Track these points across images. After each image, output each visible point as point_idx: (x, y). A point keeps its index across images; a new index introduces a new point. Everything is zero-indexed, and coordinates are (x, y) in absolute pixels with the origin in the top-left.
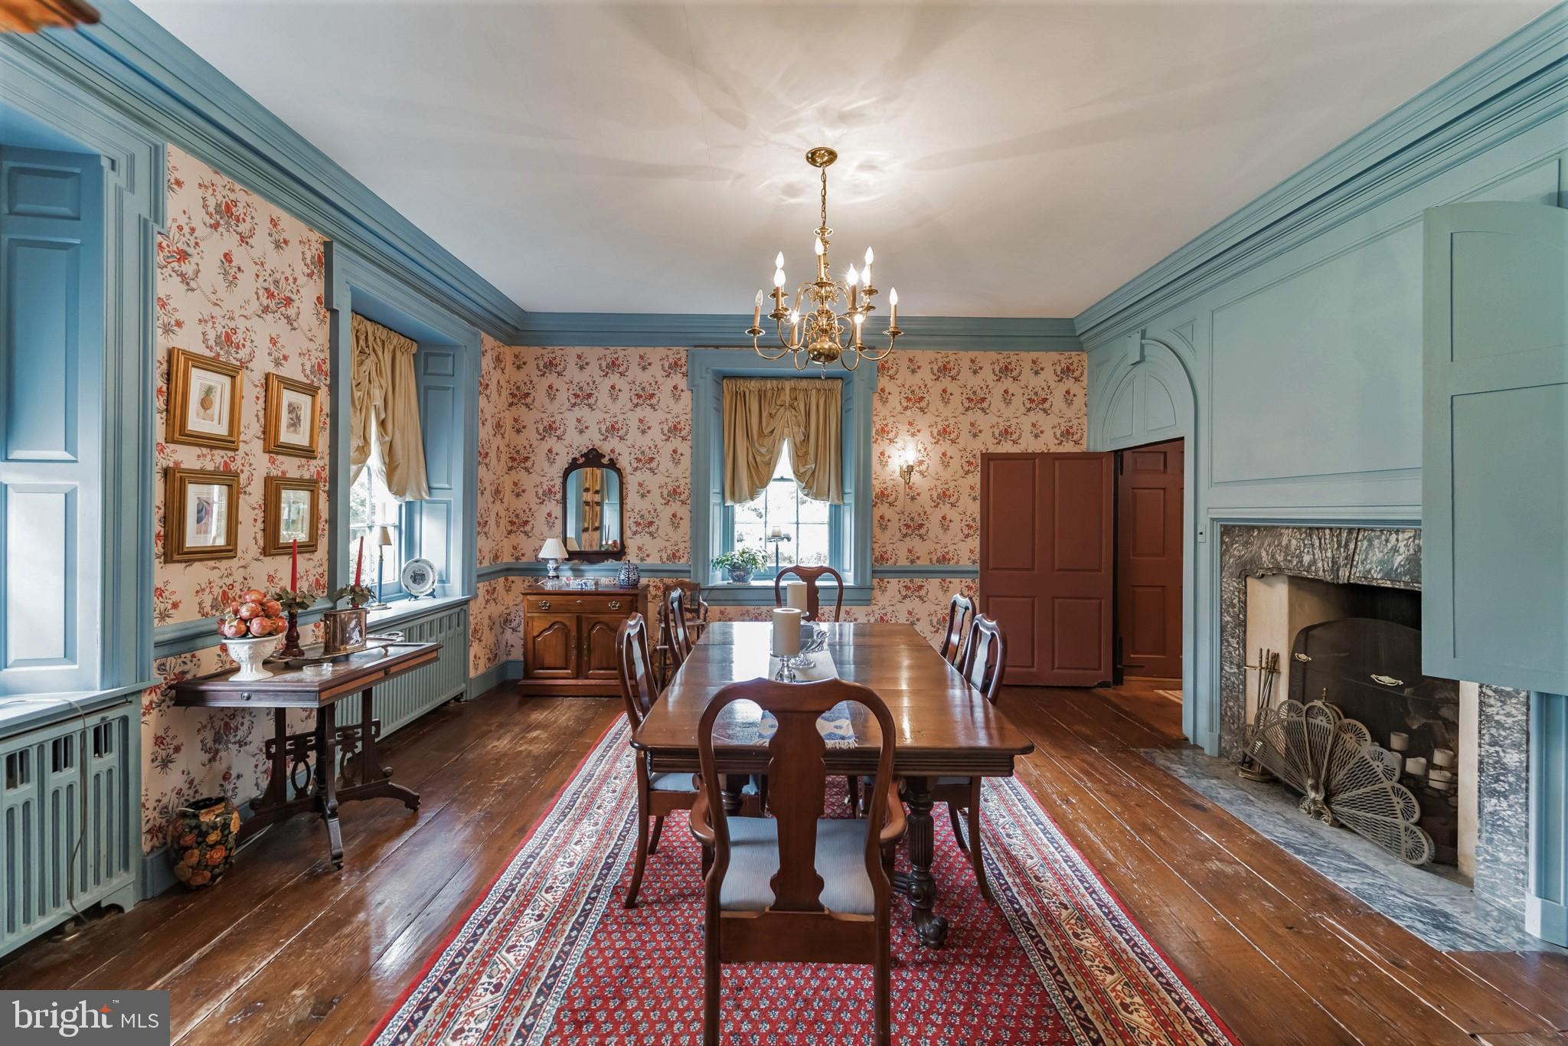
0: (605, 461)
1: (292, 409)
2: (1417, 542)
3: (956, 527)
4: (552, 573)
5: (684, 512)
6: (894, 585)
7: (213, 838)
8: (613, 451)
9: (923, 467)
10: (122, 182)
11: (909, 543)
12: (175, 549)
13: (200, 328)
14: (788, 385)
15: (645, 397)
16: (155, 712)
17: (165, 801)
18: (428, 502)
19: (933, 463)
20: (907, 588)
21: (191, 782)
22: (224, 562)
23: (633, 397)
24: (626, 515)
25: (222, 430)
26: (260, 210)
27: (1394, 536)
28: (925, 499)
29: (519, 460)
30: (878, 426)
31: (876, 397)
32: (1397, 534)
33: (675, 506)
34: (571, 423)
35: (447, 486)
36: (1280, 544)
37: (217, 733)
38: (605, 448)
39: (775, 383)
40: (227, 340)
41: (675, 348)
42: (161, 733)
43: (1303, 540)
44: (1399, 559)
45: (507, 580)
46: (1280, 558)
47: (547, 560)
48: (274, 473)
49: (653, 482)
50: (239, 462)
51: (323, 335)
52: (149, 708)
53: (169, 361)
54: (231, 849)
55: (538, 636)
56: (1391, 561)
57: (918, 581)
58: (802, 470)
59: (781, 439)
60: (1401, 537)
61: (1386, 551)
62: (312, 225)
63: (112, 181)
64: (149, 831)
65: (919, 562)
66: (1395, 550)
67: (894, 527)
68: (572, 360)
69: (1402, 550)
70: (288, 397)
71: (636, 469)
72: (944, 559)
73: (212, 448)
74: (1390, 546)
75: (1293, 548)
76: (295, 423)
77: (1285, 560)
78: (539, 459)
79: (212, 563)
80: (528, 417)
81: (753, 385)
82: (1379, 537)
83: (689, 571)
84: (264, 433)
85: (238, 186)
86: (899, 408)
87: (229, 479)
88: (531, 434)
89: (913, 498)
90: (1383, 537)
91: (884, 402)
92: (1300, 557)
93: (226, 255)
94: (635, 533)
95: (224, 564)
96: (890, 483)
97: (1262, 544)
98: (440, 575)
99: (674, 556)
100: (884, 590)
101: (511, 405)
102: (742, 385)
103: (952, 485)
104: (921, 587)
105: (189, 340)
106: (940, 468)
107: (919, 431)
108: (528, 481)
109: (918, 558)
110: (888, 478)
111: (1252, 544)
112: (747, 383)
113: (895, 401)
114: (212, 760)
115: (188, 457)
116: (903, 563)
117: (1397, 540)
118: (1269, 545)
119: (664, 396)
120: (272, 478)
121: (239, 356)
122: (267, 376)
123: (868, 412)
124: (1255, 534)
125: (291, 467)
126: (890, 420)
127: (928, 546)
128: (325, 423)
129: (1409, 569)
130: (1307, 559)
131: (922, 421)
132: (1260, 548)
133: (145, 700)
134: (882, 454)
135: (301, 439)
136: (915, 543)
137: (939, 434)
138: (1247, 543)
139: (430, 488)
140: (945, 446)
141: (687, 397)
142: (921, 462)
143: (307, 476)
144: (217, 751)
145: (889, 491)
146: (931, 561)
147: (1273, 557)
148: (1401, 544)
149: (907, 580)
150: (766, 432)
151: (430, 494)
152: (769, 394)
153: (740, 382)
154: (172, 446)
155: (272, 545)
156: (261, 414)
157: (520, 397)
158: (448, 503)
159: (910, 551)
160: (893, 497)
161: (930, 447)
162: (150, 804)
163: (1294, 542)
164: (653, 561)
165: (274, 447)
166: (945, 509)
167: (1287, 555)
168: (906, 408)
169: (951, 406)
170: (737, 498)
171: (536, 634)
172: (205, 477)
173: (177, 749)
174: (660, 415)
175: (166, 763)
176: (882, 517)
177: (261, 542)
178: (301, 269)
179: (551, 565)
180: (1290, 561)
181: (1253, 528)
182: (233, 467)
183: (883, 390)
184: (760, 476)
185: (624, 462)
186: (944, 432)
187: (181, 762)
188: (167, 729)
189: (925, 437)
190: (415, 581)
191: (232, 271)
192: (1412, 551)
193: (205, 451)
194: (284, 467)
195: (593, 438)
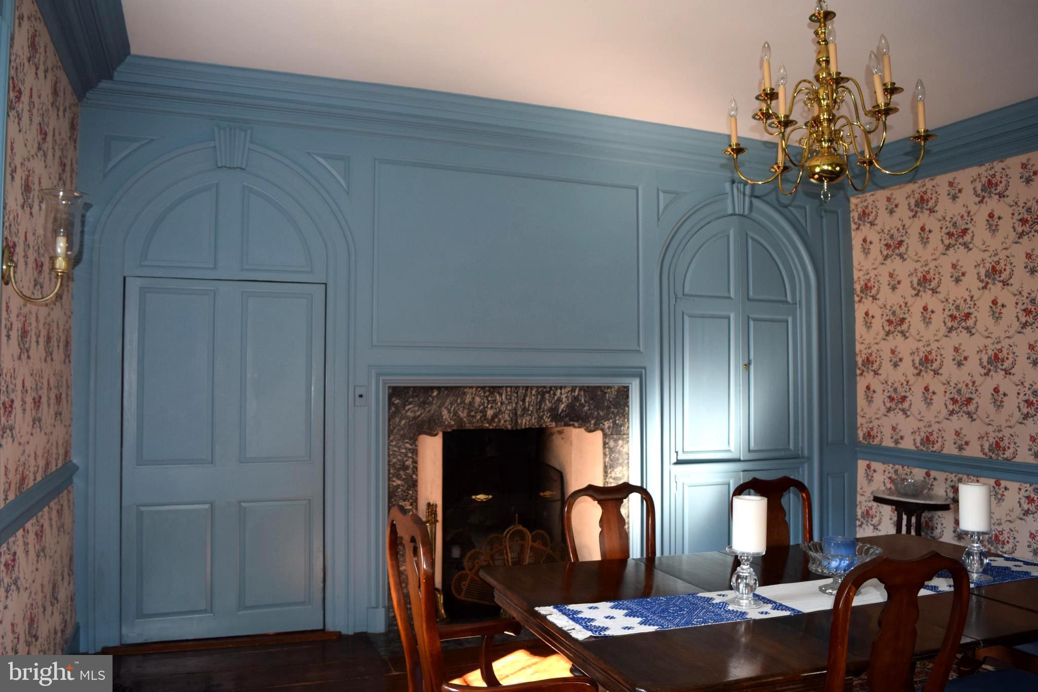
2: (573, 394)
27: (559, 391)
32: (561, 389)
36: (463, 402)
43: (487, 397)
44: (562, 406)
46: (463, 414)
56: (556, 408)
60: (563, 391)
61: (553, 402)
66: (560, 400)
69: (564, 400)
74: (556, 398)
75: (476, 405)
77: (469, 415)
82: (549, 392)
90: (552, 392)
92: (484, 412)
97: (443, 403)
111: (431, 404)
117: (561, 393)
118: (451, 404)
124: (435, 394)
129: (568, 413)
130: (490, 413)
132: (440, 407)
138: (424, 403)
147: (455, 413)
148: (564, 396)
163: (478, 399)
167: (470, 411)
180: (473, 416)
181: (432, 388)
192: (570, 400)
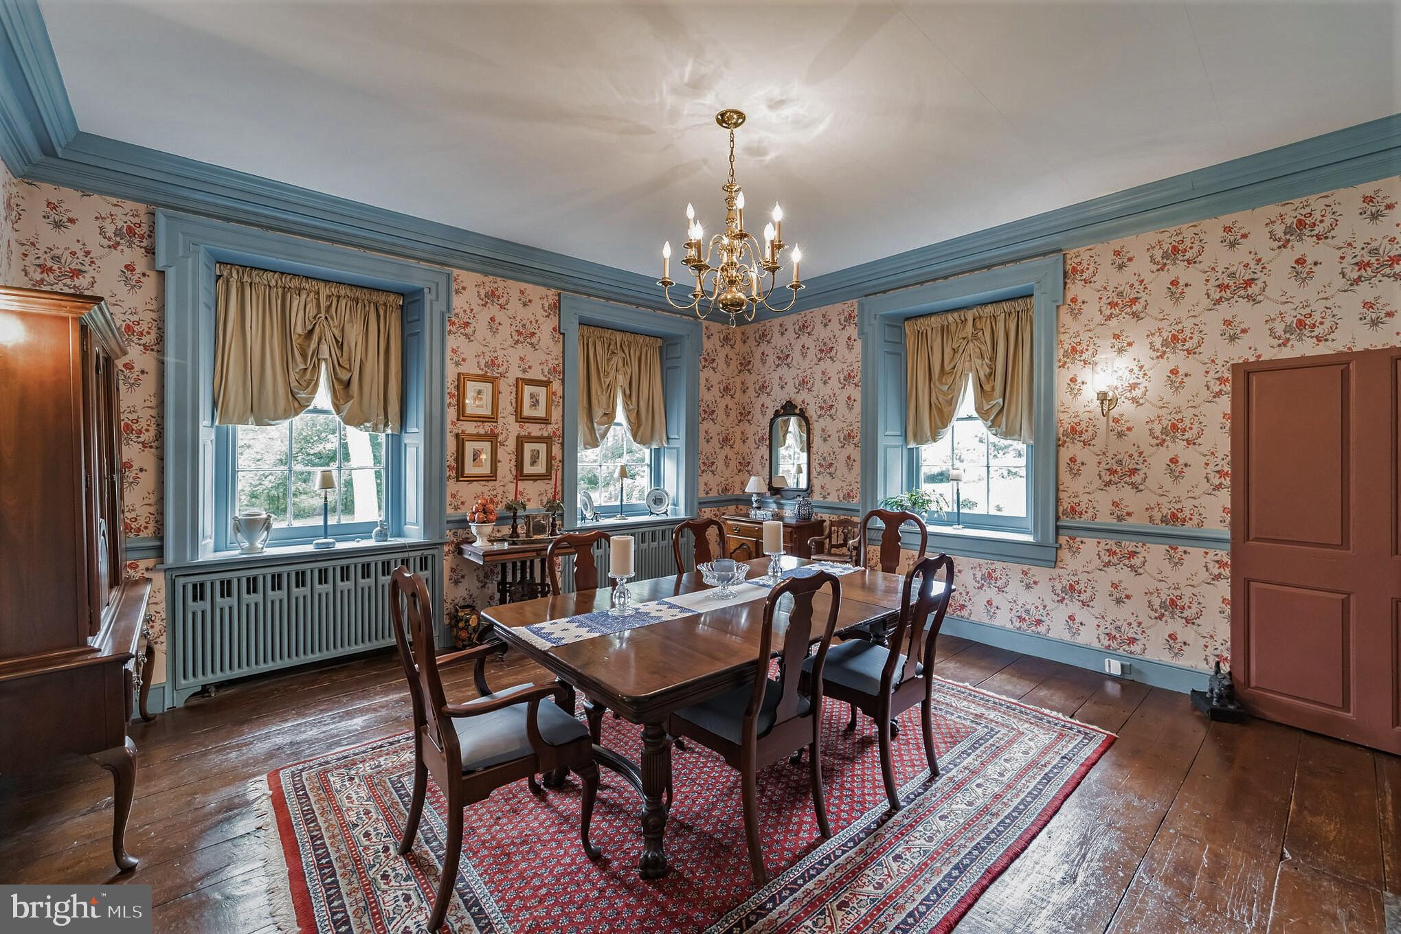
0: (797, 411)
1: (532, 396)
3: (1195, 474)
4: (755, 505)
5: (856, 454)
6: (1090, 547)
7: (461, 624)
8: (803, 402)
9: (1137, 393)
10: (433, 296)
11: (1113, 493)
12: (460, 474)
13: (476, 360)
14: (970, 315)
15: (826, 351)
16: (451, 555)
17: (456, 601)
18: (668, 448)
19: (1155, 384)
20: (1111, 552)
21: (471, 596)
22: (491, 482)
23: (818, 352)
24: (813, 457)
25: (488, 412)
26: (512, 288)
28: (1140, 436)
29: (744, 415)
30: (1066, 346)
31: (1064, 310)
33: (850, 449)
34: (776, 381)
35: (677, 437)
37: (486, 573)
38: (798, 400)
39: (956, 315)
40: (492, 364)
41: (849, 302)
42: (454, 567)
45: (737, 508)
47: (751, 495)
48: (523, 434)
49: (833, 427)
50: (500, 428)
51: (557, 350)
52: (448, 553)
53: (459, 380)
54: (471, 634)
55: (733, 552)
57: (1129, 545)
58: (986, 407)
59: (964, 376)
62: (549, 286)
63: (428, 298)
64: (448, 614)
65: (1131, 520)
67: (1091, 471)
68: (776, 329)
70: (528, 390)
71: (820, 417)
72: (1174, 518)
73: (483, 422)
76: (535, 404)
78: (756, 412)
79: (483, 483)
80: (750, 379)
81: (935, 322)
83: (858, 511)
84: (515, 411)
85: (499, 279)
86: (1099, 318)
87: (492, 438)
88: (751, 393)
89: (1120, 435)
91: (1075, 314)
93: (491, 319)
94: (819, 474)
95: (491, 483)
96: (1084, 417)
98: (674, 501)
99: (848, 496)
100: (1075, 552)
101: (740, 372)
102: (921, 324)
103: (1188, 414)
104: (1133, 554)
105: (470, 368)
106: (1168, 394)
107: (1130, 344)
108: (750, 430)
109: (1129, 514)
110: (1082, 410)
112: (927, 321)
113: (1092, 311)
114: (483, 587)
115: (470, 428)
116: (1105, 519)
119: (841, 348)
120: (522, 437)
121: (499, 371)
122: (517, 379)
123: (1054, 330)
125: (535, 430)
126: (1085, 337)
127: (1147, 498)
128: (558, 402)
131: (1135, 331)
133: (446, 548)
134: (1073, 380)
135: (540, 412)
136: (1126, 494)
137: (1165, 343)
139: (668, 438)
140: (1176, 359)
141: (858, 345)
142: (1133, 387)
143: (546, 434)
144: (486, 583)
145: (1084, 425)
146: (1151, 518)
149: (1112, 542)
150: (947, 368)
151: (668, 443)
152: (953, 328)
153: (920, 321)
154: (460, 423)
155: (520, 475)
156: (514, 401)
157: (745, 365)
158: (678, 449)
159: (1115, 504)
160: (1090, 433)
161: (1148, 364)
162: (449, 601)
164: (832, 499)
165: (521, 419)
166: (1177, 448)
168: (1109, 317)
169: (1186, 304)
170: (920, 440)
171: (732, 551)
172: (478, 438)
173: (463, 577)
174: (838, 365)
175: (457, 582)
176: (1073, 460)
177: (514, 473)
178: (540, 314)
179: (754, 498)
182: (496, 431)
183: (1074, 300)
184: (942, 417)
185: (812, 412)
186: (1175, 340)
187: (465, 584)
188: (457, 566)
189: (1141, 351)
190: (655, 504)
191: (495, 326)
193: (479, 423)
194: (529, 430)
195: (789, 393)
